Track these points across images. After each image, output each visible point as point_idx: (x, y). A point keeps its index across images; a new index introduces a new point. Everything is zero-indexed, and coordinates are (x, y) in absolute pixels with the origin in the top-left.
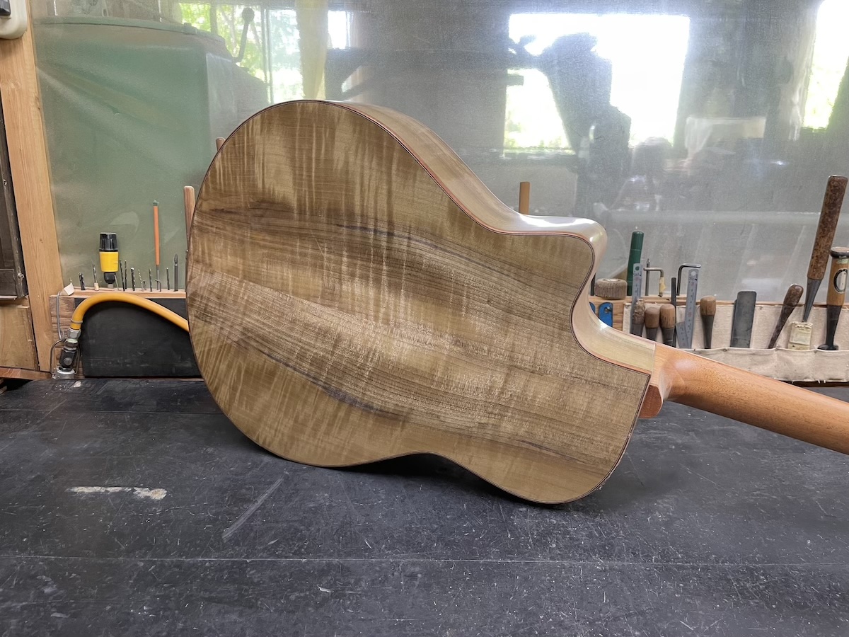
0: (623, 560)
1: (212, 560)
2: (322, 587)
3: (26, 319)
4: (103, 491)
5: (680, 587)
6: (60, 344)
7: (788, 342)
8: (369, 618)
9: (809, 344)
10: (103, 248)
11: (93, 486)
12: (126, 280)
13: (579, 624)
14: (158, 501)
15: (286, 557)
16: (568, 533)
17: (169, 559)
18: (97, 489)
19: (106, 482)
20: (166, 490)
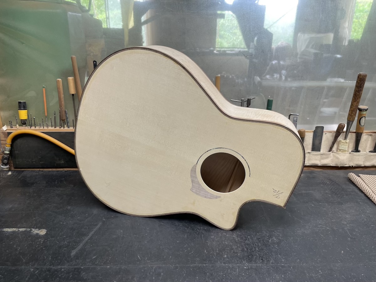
0: (256, 263)
1: (65, 267)
4: (17, 230)
5: (282, 277)
6: (2, 153)
7: (338, 149)
9: (347, 149)
10: (20, 108)
11: (12, 228)
12: (31, 123)
14: (42, 235)
15: (100, 265)
16: (233, 249)
17: (45, 267)
18: (14, 229)
19: (19, 225)
20: (46, 230)
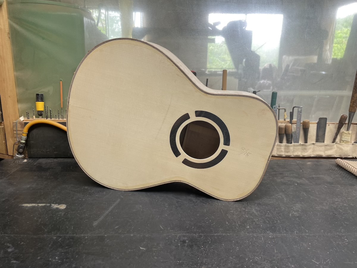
0: (281, 233)
1: (88, 235)
2: (141, 247)
3: (2, 132)
4: (37, 205)
5: (310, 245)
6: (17, 143)
7: (341, 140)
8: (165, 261)
10: (37, 100)
11: (32, 203)
12: (47, 115)
13: (265, 262)
14: (63, 209)
15: (124, 234)
16: (254, 221)
17: (68, 235)
18: (34, 205)
19: (38, 201)
20: (66, 205)
